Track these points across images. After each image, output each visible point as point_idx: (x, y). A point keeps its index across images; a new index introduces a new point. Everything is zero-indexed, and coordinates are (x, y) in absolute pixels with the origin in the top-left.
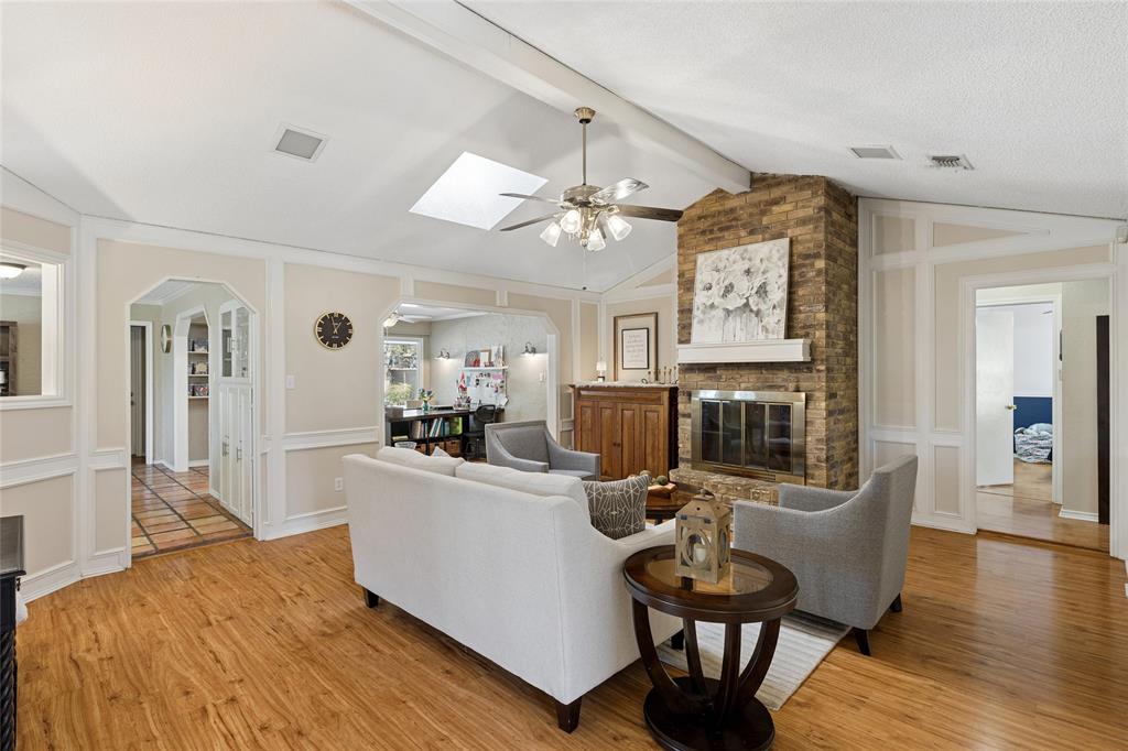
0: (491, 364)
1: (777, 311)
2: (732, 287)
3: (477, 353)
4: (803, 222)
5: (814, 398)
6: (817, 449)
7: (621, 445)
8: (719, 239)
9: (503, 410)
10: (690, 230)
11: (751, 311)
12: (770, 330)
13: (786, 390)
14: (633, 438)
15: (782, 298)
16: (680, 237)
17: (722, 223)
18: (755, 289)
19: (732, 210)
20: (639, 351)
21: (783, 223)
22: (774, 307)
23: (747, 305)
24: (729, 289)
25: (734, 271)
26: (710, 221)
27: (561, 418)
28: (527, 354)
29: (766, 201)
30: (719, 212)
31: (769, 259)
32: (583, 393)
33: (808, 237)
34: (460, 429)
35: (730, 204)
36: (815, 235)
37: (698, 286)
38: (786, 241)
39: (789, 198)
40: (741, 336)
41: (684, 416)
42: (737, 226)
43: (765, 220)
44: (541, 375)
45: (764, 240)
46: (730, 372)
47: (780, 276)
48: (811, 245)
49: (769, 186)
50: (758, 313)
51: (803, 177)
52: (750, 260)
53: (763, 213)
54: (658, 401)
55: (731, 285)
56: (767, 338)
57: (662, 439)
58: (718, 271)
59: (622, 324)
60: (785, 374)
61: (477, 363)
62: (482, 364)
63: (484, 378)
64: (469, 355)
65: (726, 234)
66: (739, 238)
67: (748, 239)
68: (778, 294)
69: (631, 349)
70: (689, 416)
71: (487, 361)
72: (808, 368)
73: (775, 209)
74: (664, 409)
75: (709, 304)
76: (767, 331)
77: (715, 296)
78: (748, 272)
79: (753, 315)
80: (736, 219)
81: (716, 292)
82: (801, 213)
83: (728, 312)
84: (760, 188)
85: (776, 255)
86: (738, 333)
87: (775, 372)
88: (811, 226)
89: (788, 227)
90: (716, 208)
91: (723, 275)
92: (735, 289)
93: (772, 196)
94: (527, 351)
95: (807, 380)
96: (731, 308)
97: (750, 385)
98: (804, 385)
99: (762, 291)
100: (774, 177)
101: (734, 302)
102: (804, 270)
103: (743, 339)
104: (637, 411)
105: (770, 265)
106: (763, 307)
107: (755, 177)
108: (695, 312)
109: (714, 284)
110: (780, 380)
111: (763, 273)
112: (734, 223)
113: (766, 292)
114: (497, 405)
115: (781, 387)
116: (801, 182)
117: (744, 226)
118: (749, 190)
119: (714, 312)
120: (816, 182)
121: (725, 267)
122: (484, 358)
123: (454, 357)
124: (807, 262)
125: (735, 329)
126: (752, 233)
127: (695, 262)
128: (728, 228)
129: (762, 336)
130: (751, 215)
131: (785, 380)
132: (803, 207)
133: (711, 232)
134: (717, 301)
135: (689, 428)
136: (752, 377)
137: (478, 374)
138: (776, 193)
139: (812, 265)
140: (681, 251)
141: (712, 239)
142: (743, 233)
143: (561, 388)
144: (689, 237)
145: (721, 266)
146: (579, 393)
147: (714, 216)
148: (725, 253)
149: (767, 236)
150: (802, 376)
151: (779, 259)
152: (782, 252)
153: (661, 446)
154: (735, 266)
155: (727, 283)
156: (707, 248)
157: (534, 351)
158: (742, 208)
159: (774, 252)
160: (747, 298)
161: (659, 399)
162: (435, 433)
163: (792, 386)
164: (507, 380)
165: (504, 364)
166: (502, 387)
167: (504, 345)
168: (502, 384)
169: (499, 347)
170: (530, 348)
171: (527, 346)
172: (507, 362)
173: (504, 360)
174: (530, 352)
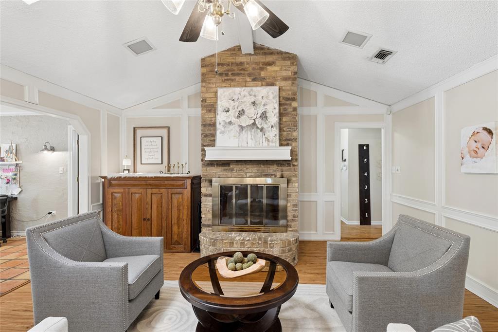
1: (274, 129)
2: (244, 112)
4: (285, 79)
5: (292, 181)
6: (293, 210)
7: (150, 220)
8: (232, 80)
9: (16, 199)
10: (211, 71)
11: (258, 128)
12: (270, 140)
13: (275, 176)
14: (160, 213)
15: (277, 121)
16: (203, 74)
17: (234, 70)
18: (259, 115)
19: (241, 64)
20: (155, 152)
21: (274, 78)
22: (272, 127)
23: (254, 124)
24: (241, 113)
25: (245, 102)
26: (225, 68)
27: (92, 203)
28: (45, 152)
29: (264, 63)
30: (232, 64)
31: (267, 97)
32: (113, 182)
33: (288, 88)
35: (240, 59)
36: (292, 88)
37: (220, 109)
38: (276, 88)
39: (278, 63)
40: (251, 143)
41: (206, 196)
42: (244, 74)
43: (263, 74)
44: (61, 169)
45: (262, 85)
46: (240, 166)
47: (275, 108)
48: (290, 93)
49: (265, 54)
50: (262, 130)
51: (286, 53)
52: (255, 96)
53: (262, 69)
54: (182, 186)
55: (243, 111)
56: (268, 144)
57: (185, 212)
58: (233, 100)
59: (139, 133)
60: (275, 167)
65: (237, 78)
66: (246, 82)
67: (252, 84)
68: (274, 119)
69: (147, 150)
70: (210, 195)
72: (288, 164)
73: (269, 68)
74: (187, 192)
75: (228, 121)
76: (268, 141)
77: (232, 116)
78: (254, 103)
79: (259, 131)
80: (244, 70)
81: (232, 115)
82: (284, 74)
83: (242, 128)
84: (259, 54)
85: (271, 96)
86: (250, 141)
87: (269, 166)
88: (290, 82)
89: (277, 80)
90: (230, 60)
91: (236, 103)
92: (246, 113)
93: (267, 60)
94: (46, 149)
95: (287, 171)
96: (244, 125)
97: (253, 174)
98: (286, 174)
99: (264, 116)
100: (268, 49)
101: (245, 121)
102: (286, 106)
103: (253, 145)
104: (165, 195)
105: (268, 101)
106: (265, 126)
107: (257, 46)
108: (218, 126)
109: (230, 109)
110: (271, 171)
111: (264, 105)
112: (241, 72)
113: (266, 117)
114: (9, 194)
115: (272, 175)
116: (284, 55)
117: (249, 75)
118: (253, 53)
119: (231, 127)
120: (293, 57)
121: (238, 98)
124: (288, 102)
125: (247, 138)
126: (254, 80)
127: (216, 92)
128: (238, 74)
129: (265, 144)
130: (254, 69)
131: (275, 171)
132: (286, 70)
133: (227, 75)
134: (234, 120)
135: (211, 204)
136: (254, 169)
138: (269, 59)
139: (290, 105)
140: (204, 84)
141: (227, 80)
142: (248, 79)
143: (93, 178)
144: (210, 76)
145: (235, 97)
146: (110, 182)
147: (229, 65)
148: (238, 90)
149: (264, 83)
150: (285, 168)
151: (274, 98)
152: (275, 94)
153: (185, 217)
154: (245, 99)
155: (240, 109)
156: (224, 85)
157: (53, 149)
158: (248, 64)
159: (270, 93)
160: (254, 120)
161: (183, 185)
163: (279, 174)
164: (21, 173)
165: (17, 160)
166: (14, 179)
167: (17, 143)
168: (15, 176)
169: (10, 145)
170: (48, 147)
171: (45, 146)
172: (20, 158)
173: (16, 156)
174: (49, 150)
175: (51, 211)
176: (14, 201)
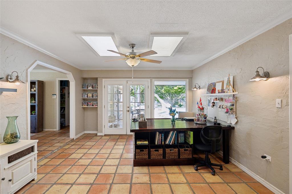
0: (223, 91)
3: (214, 84)
9: (233, 128)
28: (258, 79)
34: (191, 141)
61: (213, 91)
62: (217, 91)
63: (218, 101)
64: (209, 86)
71: (220, 89)
94: (258, 75)
122: (218, 87)
123: (202, 88)
137: (213, 98)
157: (267, 75)
162: (170, 141)
164: (237, 104)
165: (234, 91)
166: (231, 109)
167: (234, 75)
168: (232, 107)
169: (228, 77)
170: (261, 73)
171: (257, 71)
172: (236, 89)
173: (233, 87)
174: (261, 77)
175: (265, 155)
176: (232, 130)
